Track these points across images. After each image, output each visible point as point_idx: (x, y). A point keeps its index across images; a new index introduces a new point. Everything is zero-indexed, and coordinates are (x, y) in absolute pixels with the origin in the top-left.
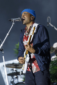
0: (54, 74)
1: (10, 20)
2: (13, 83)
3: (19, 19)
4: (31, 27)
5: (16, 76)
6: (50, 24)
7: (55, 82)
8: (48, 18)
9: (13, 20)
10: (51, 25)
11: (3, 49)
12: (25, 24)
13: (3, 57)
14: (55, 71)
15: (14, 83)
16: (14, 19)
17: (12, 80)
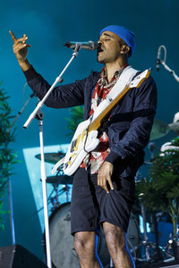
0: (159, 190)
1: (68, 45)
2: (55, 202)
3: (90, 45)
4: (117, 72)
5: (64, 186)
6: (163, 63)
7: (160, 211)
8: (160, 49)
9: (74, 44)
10: (166, 67)
11: (41, 115)
12: (104, 63)
13: (41, 134)
14: (163, 182)
15: (58, 203)
16: (77, 43)
17: (53, 195)
